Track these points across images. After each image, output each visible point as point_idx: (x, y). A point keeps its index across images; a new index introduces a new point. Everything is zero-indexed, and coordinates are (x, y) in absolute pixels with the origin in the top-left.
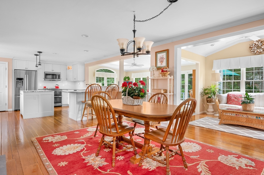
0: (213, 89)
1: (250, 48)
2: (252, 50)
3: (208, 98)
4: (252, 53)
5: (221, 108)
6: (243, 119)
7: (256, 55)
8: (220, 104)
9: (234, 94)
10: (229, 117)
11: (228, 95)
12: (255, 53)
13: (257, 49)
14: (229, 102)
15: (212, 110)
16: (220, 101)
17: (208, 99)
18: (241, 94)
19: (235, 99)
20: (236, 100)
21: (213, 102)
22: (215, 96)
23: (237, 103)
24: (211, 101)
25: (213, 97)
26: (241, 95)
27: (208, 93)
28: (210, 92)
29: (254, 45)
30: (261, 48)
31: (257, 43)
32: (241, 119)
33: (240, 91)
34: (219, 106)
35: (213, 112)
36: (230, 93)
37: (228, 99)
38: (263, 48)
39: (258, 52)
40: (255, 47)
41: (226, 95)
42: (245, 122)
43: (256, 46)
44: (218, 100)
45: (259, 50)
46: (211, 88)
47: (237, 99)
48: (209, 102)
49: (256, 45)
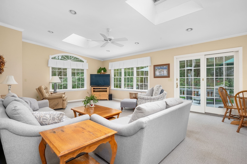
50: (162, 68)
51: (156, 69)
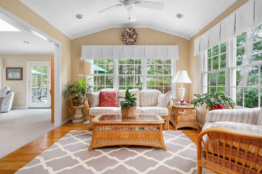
0: (82, 85)
1: (123, 35)
2: (124, 39)
3: (75, 98)
4: (124, 42)
5: (92, 113)
6: (125, 135)
7: (128, 45)
8: (91, 108)
9: (107, 91)
10: (105, 134)
11: (101, 94)
12: (127, 43)
13: (129, 39)
14: (103, 103)
15: (81, 116)
16: (90, 102)
17: (75, 101)
18: (115, 91)
19: (108, 98)
20: (110, 100)
21: (81, 104)
22: (84, 95)
23: (111, 103)
24: (79, 102)
25: (82, 96)
26: (115, 93)
27: (74, 92)
28: (78, 89)
29: (127, 32)
30: (133, 38)
31: (129, 31)
32: (122, 135)
33: (112, 87)
34: (90, 111)
35: (82, 118)
36: (102, 90)
37: (100, 99)
38: (134, 38)
39: (130, 42)
40: (127, 36)
41: (97, 93)
42: (128, 138)
43: (128, 34)
44: (87, 101)
45: (130, 40)
46: (79, 85)
47: (111, 98)
48: (76, 105)
49: (128, 32)
50: (15, 71)
51: (9, 72)
